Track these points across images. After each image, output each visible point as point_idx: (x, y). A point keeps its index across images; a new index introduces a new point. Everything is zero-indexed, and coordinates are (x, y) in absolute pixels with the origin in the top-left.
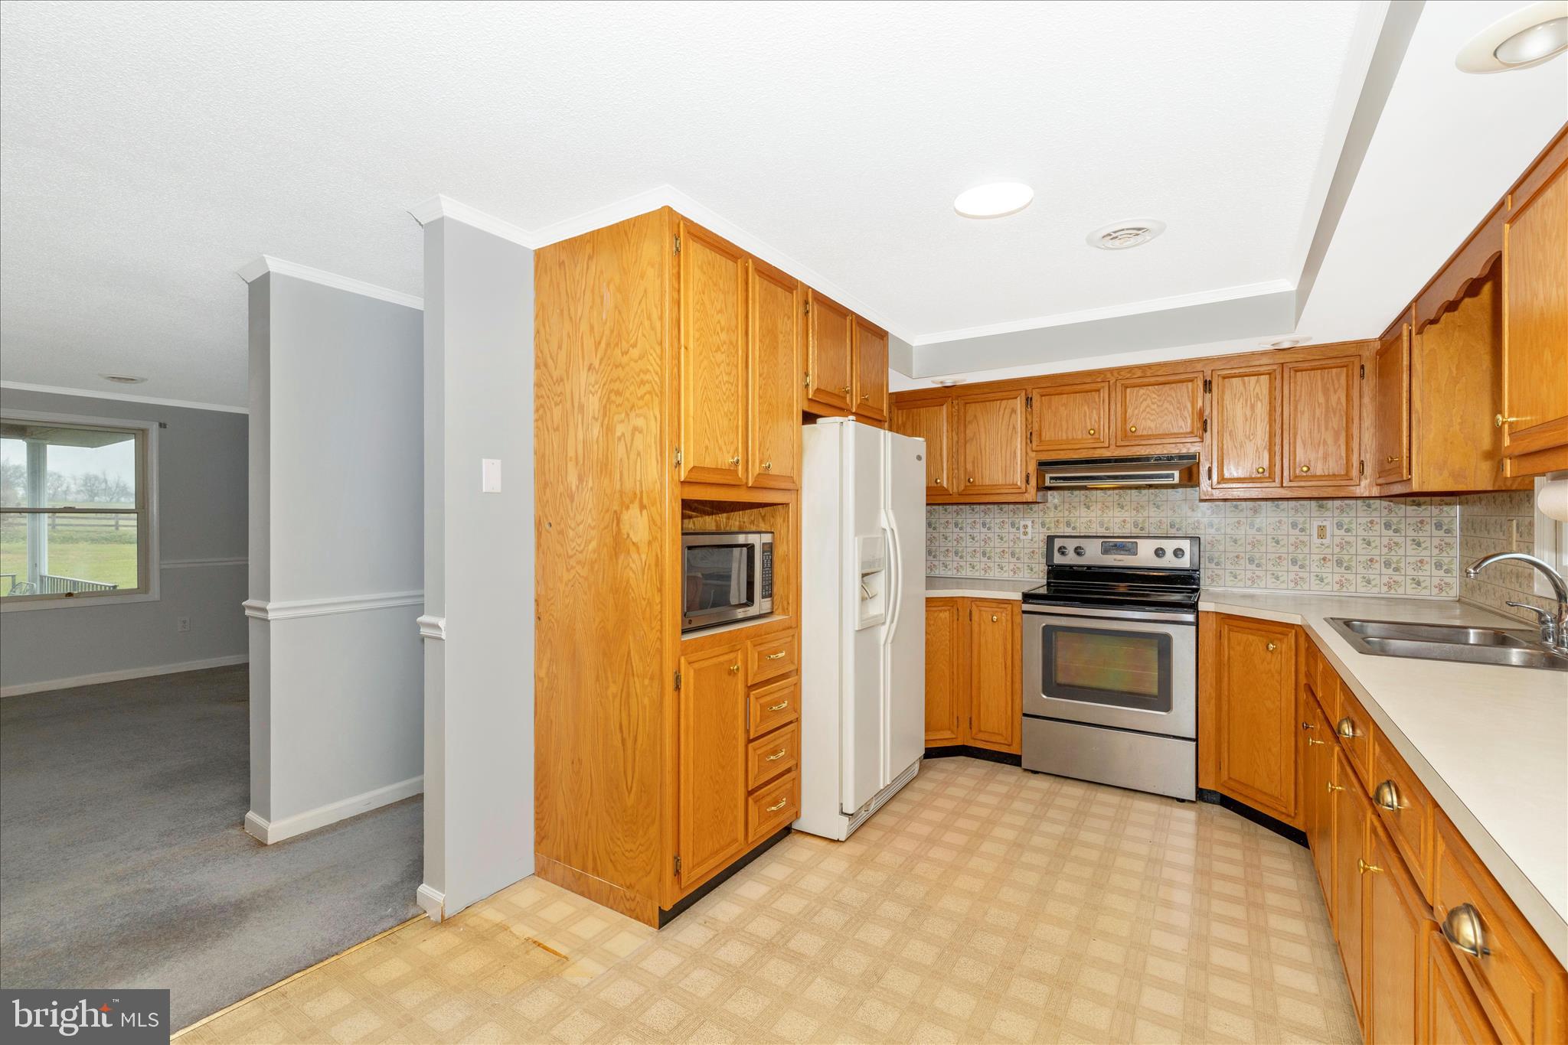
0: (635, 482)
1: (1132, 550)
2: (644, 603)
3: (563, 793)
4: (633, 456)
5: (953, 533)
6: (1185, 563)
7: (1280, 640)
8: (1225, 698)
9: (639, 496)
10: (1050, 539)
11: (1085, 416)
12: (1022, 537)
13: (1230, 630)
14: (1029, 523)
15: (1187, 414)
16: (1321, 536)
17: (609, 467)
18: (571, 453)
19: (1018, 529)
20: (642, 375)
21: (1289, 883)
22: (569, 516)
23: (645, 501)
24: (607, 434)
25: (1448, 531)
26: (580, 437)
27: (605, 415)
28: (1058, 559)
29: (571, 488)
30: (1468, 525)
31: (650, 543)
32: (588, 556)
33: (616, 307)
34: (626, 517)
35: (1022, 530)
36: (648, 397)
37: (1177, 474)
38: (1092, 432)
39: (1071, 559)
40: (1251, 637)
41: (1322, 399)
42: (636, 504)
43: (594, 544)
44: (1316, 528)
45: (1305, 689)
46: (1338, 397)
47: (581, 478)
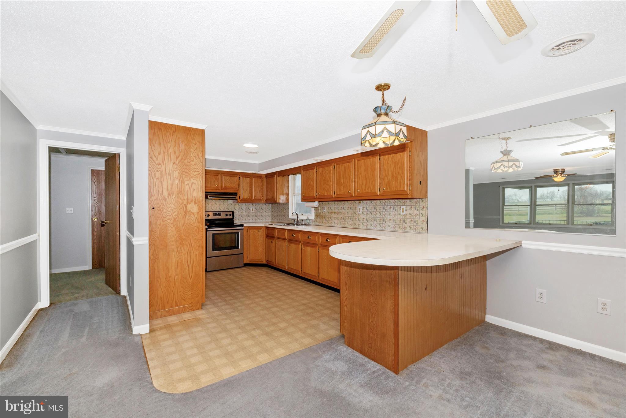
0: (193, 197)
1: (220, 215)
2: (196, 228)
3: (161, 289)
4: (192, 190)
6: (231, 217)
7: (260, 230)
8: (249, 244)
9: (194, 200)
11: (215, 181)
13: (250, 229)
16: (253, 211)
17: (182, 192)
18: (165, 186)
20: (195, 169)
22: (164, 205)
23: (196, 201)
24: (181, 183)
25: (269, 209)
26: (169, 182)
27: (180, 177)
29: (165, 197)
30: (273, 208)
31: (198, 213)
32: (173, 217)
33: (185, 149)
34: (189, 206)
36: (197, 175)
38: (216, 186)
39: (209, 217)
40: (254, 230)
41: (257, 184)
42: (193, 202)
43: (176, 213)
44: (252, 209)
45: (266, 237)
46: (260, 184)
47: (169, 195)
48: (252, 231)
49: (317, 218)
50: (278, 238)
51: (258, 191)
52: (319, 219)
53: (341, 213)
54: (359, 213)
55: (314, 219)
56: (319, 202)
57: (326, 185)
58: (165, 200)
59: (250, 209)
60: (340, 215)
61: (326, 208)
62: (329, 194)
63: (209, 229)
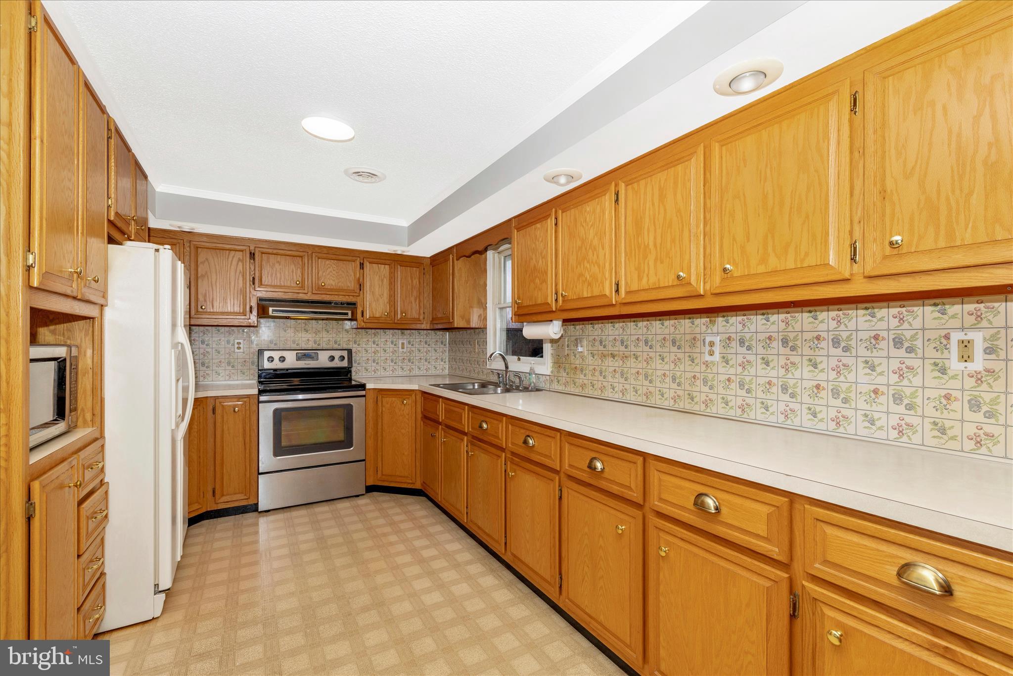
1: (314, 357)
6: (345, 364)
7: (408, 398)
8: (379, 434)
10: (260, 353)
11: (293, 272)
12: (237, 350)
13: (382, 397)
15: (351, 279)
16: (403, 348)
19: (233, 345)
21: (423, 513)
25: (445, 345)
28: (267, 365)
30: (452, 342)
35: (236, 346)
37: (350, 313)
38: (298, 282)
39: (275, 364)
40: (393, 399)
41: (410, 282)
44: (400, 344)
45: (422, 420)
46: (416, 281)
48: (387, 400)
49: (559, 372)
50: (448, 427)
51: (413, 299)
52: (565, 374)
53: (636, 358)
54: (708, 358)
55: (549, 373)
56: (565, 321)
57: (588, 262)
59: (395, 345)
60: (631, 362)
61: (585, 343)
62: (596, 293)
63: (262, 398)
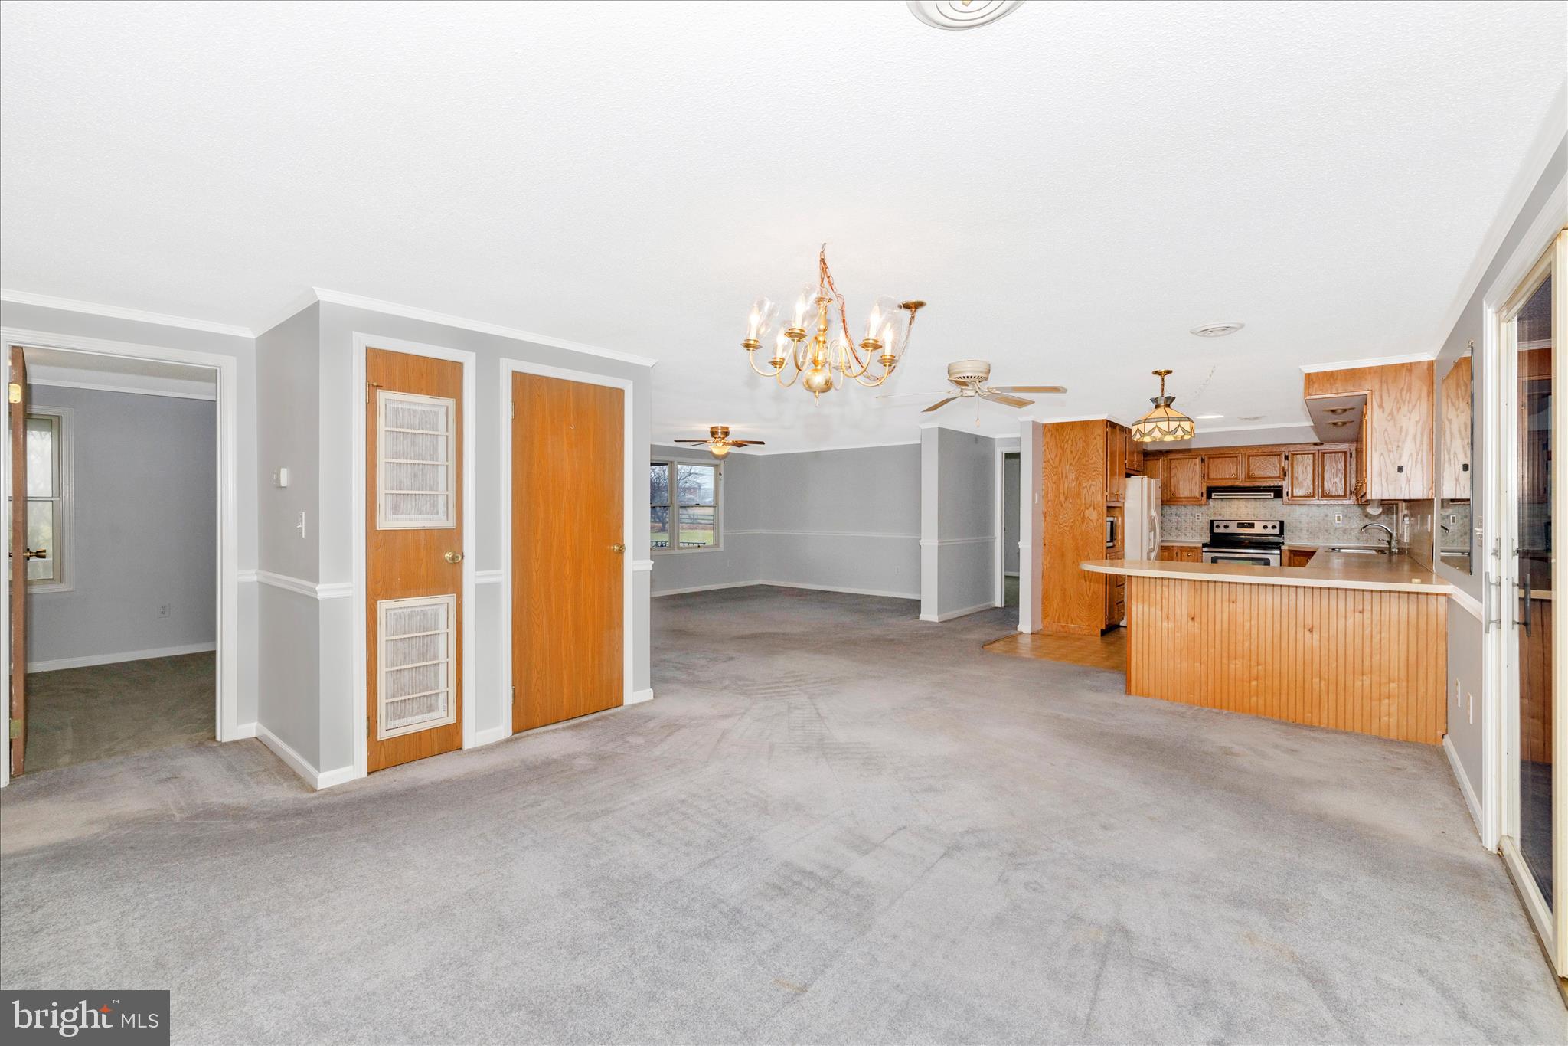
0: (1091, 501)
1: (1252, 526)
2: (1095, 538)
3: (1056, 600)
4: (1090, 493)
5: (1174, 519)
6: (1276, 532)
9: (1093, 505)
10: (1212, 522)
11: (1229, 468)
12: (1197, 520)
14: (1200, 515)
15: (1278, 469)
17: (1080, 496)
18: (1061, 491)
19: (1195, 516)
20: (1094, 468)
22: (1060, 511)
23: (1095, 507)
24: (1078, 486)
26: (1066, 486)
27: (1078, 480)
28: (1216, 530)
31: (1098, 520)
32: (1070, 524)
33: (1083, 447)
35: (1197, 517)
37: (1272, 494)
38: (1234, 475)
39: (1221, 530)
41: (1335, 466)
42: (1092, 508)
43: (1072, 520)
46: (1341, 465)
47: (1066, 499)
51: (1337, 480)
58: (1062, 506)
59: (1330, 518)
63: (1204, 549)
